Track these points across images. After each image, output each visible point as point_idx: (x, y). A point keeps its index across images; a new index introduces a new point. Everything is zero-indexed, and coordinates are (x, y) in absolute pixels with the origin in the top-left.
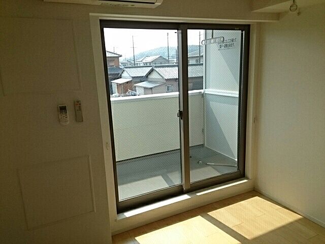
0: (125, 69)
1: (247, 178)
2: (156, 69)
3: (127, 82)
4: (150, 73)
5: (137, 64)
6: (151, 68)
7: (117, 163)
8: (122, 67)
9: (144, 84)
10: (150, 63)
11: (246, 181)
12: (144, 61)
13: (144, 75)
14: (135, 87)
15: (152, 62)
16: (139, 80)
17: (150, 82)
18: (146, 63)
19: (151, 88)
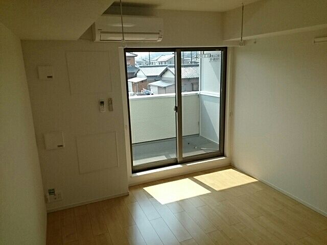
0: (140, 68)
1: (225, 156)
2: (170, 69)
3: (142, 81)
4: (163, 73)
5: (153, 63)
6: (165, 67)
7: (133, 145)
8: (137, 66)
9: (159, 83)
10: (165, 62)
11: (224, 158)
12: (159, 60)
13: (159, 74)
14: (150, 86)
15: (167, 61)
16: (153, 79)
17: (164, 81)
18: (162, 62)
19: (165, 88)
